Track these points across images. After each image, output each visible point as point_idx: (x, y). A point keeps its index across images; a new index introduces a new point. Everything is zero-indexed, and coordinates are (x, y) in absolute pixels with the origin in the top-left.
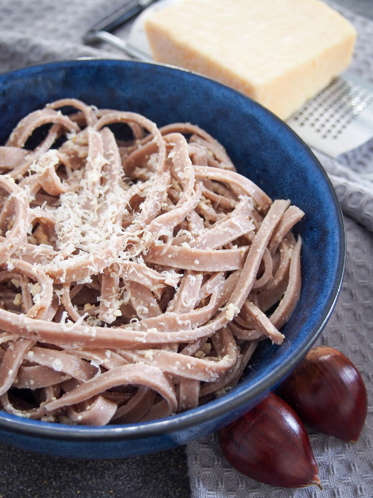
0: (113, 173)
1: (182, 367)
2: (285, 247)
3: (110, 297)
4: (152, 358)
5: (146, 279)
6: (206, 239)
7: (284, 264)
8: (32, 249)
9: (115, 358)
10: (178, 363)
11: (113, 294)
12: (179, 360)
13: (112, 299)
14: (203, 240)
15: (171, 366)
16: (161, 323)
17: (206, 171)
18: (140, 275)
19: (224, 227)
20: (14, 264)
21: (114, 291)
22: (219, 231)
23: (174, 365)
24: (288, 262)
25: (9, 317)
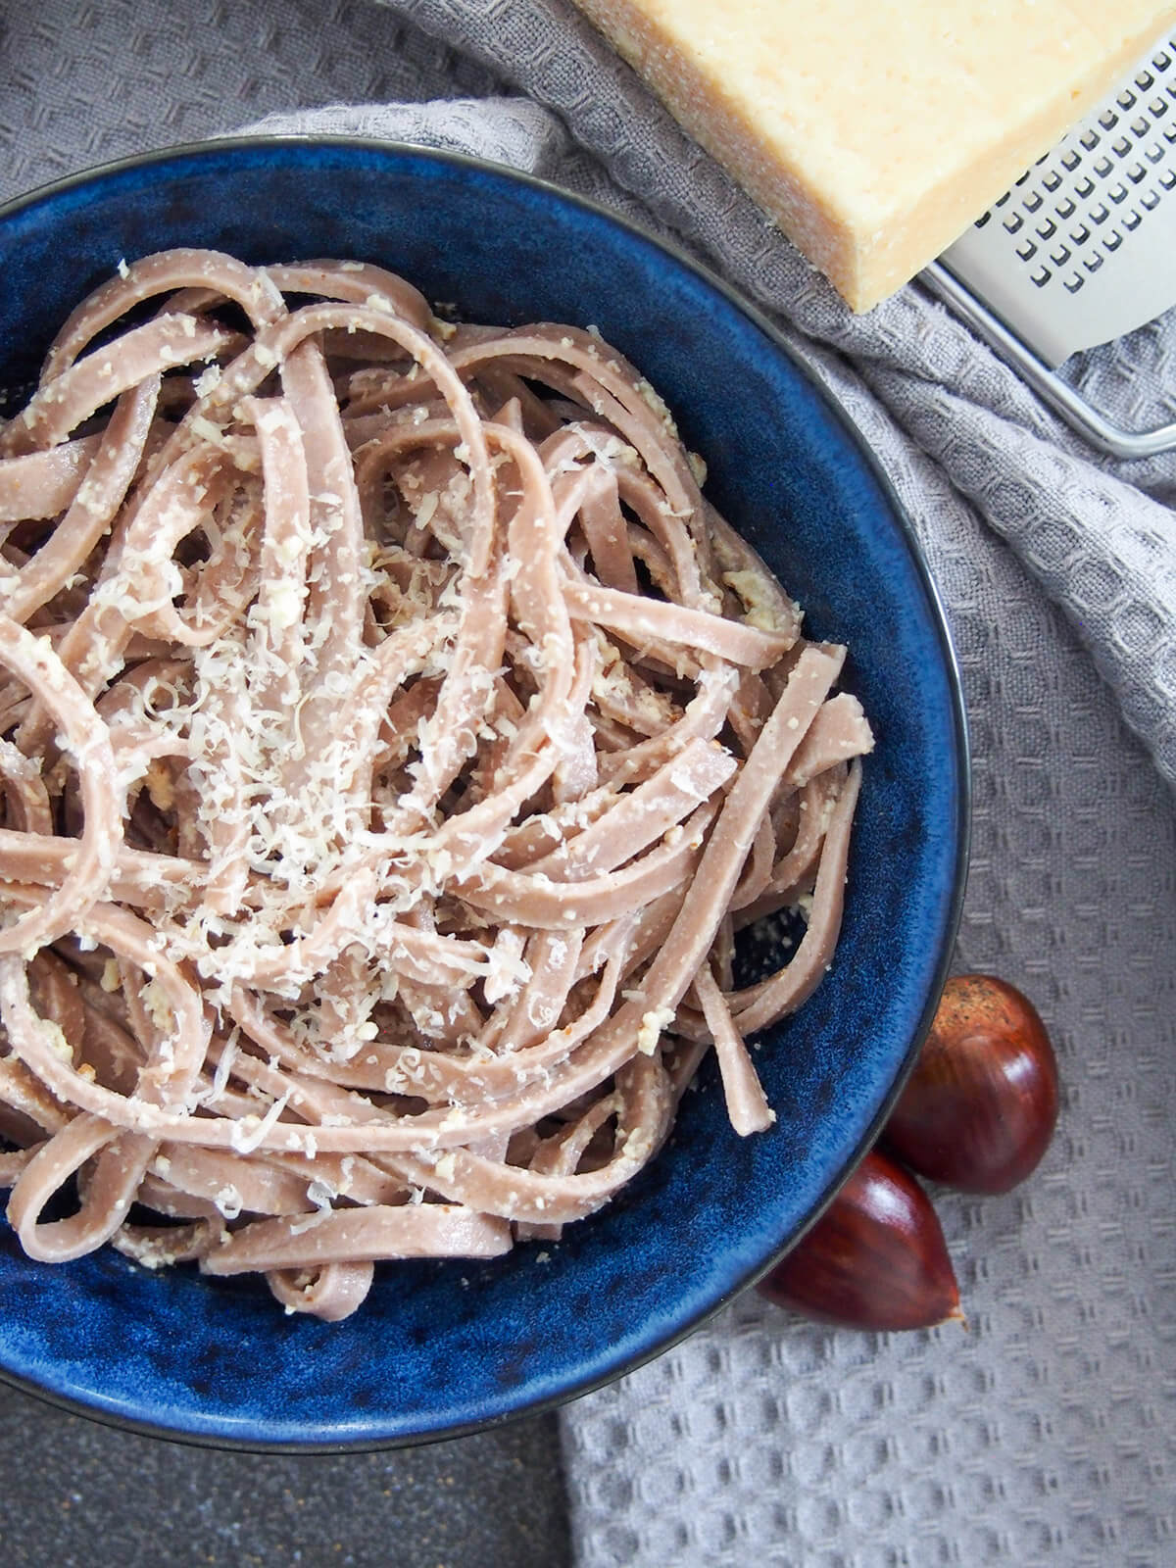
0: (340, 579)
1: (523, 1204)
2: (815, 796)
3: (346, 989)
4: (452, 1179)
5: (436, 972)
6: (597, 847)
7: (805, 850)
8: (135, 870)
9: (365, 1172)
10: (513, 1196)
11: (352, 981)
12: (518, 1188)
13: (351, 993)
14: (589, 848)
15: (496, 1203)
16: (475, 1080)
17: (608, 607)
18: (421, 965)
19: (648, 799)
20: (95, 936)
21: (357, 976)
22: (636, 812)
23: (504, 1200)
24: (815, 846)
25: (102, 1108)
